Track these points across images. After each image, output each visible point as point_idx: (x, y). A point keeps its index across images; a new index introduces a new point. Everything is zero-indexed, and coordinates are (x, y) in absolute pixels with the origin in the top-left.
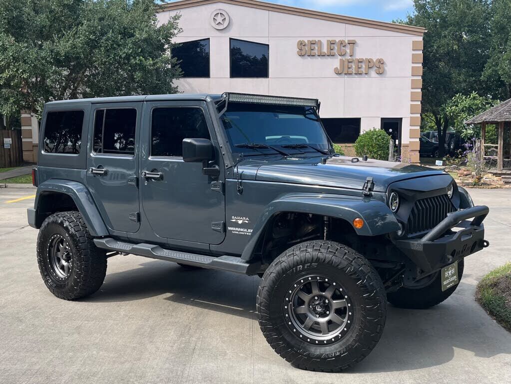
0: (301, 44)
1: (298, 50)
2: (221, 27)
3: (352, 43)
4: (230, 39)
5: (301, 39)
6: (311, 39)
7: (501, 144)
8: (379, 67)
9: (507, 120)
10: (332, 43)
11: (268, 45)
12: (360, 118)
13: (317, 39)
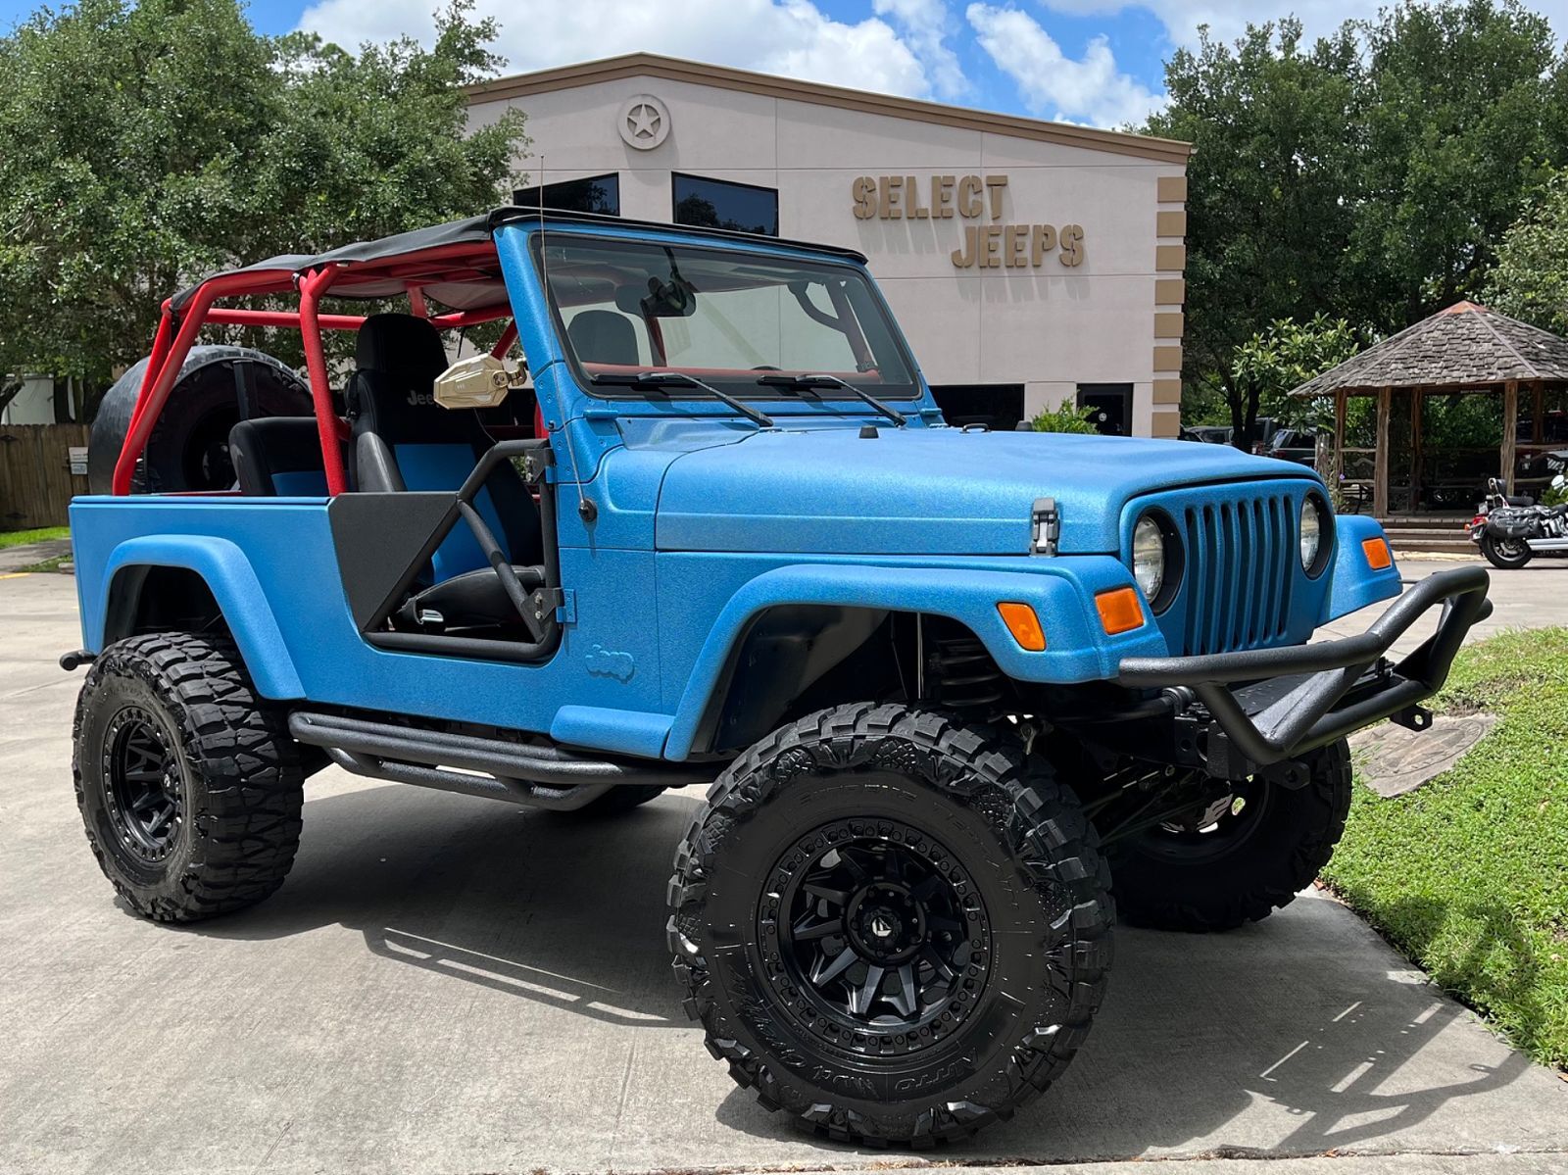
0: (863, 190)
1: (854, 204)
2: (648, 144)
3: (998, 184)
4: (674, 174)
5: (864, 175)
6: (890, 174)
7: (1382, 445)
8: (1071, 248)
9: (1398, 383)
10: (942, 185)
11: (776, 191)
12: (1023, 386)
13: (905, 174)
